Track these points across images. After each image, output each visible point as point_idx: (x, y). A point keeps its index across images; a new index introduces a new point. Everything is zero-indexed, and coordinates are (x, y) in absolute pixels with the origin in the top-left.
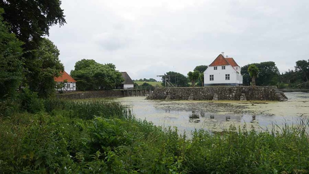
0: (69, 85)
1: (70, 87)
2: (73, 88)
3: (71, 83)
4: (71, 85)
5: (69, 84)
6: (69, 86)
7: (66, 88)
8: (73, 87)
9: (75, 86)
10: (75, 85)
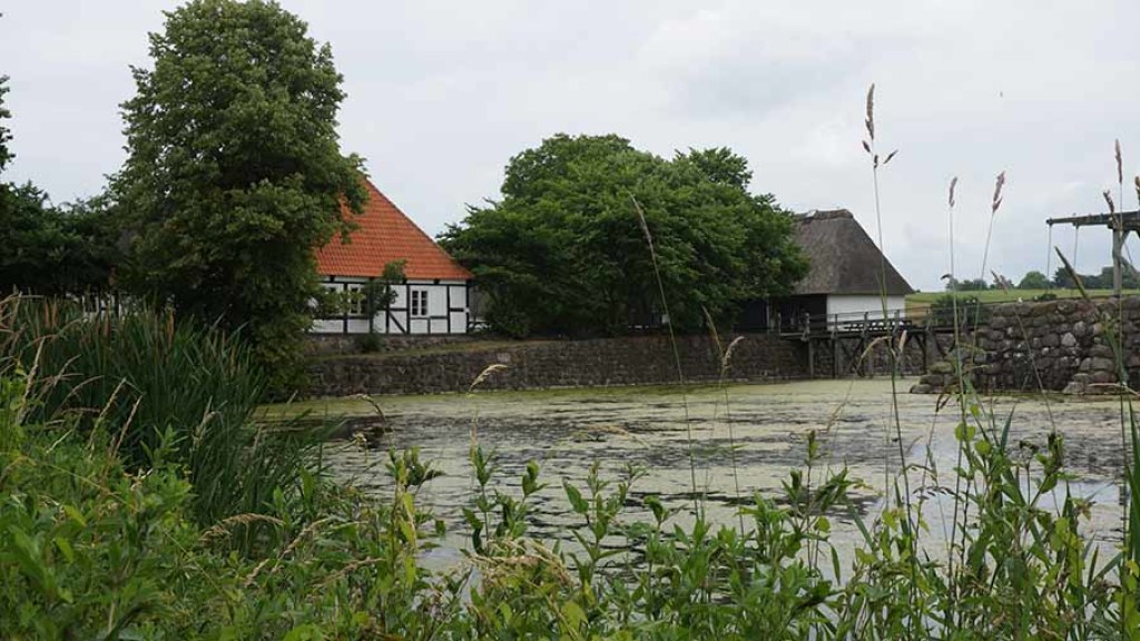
0: (420, 299)
1: (430, 313)
2: (448, 318)
3: (437, 283)
4: (436, 299)
5: (424, 294)
6: (424, 303)
7: (401, 317)
8: (450, 310)
9: (462, 304)
10: (459, 296)
